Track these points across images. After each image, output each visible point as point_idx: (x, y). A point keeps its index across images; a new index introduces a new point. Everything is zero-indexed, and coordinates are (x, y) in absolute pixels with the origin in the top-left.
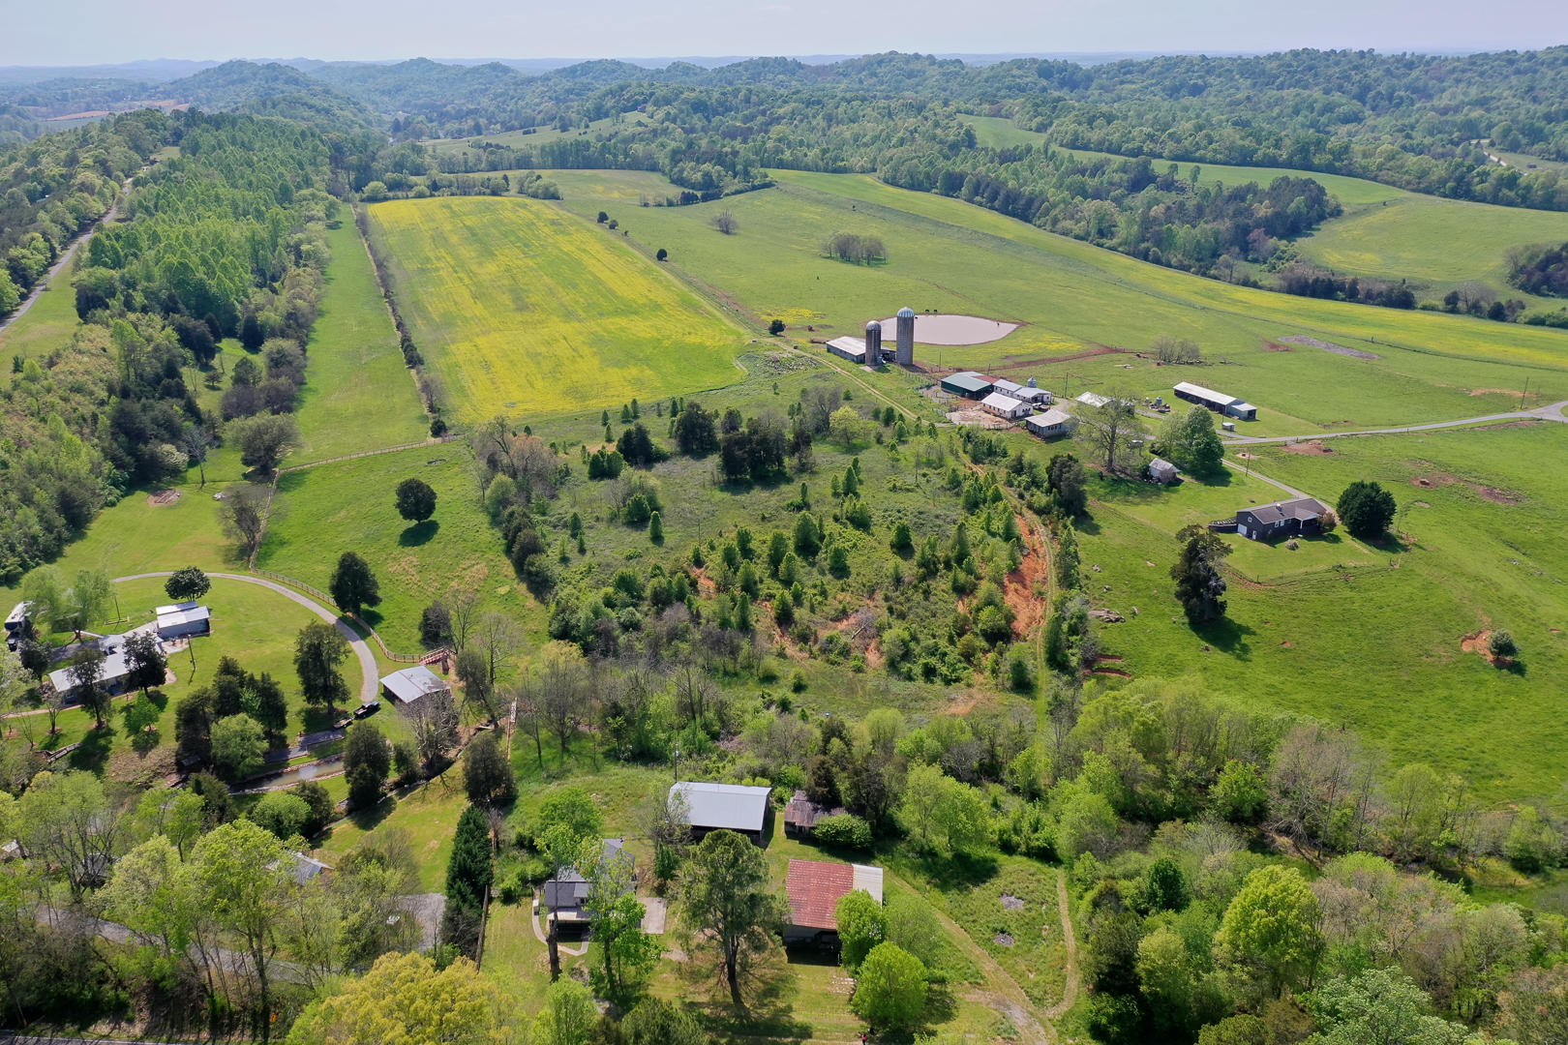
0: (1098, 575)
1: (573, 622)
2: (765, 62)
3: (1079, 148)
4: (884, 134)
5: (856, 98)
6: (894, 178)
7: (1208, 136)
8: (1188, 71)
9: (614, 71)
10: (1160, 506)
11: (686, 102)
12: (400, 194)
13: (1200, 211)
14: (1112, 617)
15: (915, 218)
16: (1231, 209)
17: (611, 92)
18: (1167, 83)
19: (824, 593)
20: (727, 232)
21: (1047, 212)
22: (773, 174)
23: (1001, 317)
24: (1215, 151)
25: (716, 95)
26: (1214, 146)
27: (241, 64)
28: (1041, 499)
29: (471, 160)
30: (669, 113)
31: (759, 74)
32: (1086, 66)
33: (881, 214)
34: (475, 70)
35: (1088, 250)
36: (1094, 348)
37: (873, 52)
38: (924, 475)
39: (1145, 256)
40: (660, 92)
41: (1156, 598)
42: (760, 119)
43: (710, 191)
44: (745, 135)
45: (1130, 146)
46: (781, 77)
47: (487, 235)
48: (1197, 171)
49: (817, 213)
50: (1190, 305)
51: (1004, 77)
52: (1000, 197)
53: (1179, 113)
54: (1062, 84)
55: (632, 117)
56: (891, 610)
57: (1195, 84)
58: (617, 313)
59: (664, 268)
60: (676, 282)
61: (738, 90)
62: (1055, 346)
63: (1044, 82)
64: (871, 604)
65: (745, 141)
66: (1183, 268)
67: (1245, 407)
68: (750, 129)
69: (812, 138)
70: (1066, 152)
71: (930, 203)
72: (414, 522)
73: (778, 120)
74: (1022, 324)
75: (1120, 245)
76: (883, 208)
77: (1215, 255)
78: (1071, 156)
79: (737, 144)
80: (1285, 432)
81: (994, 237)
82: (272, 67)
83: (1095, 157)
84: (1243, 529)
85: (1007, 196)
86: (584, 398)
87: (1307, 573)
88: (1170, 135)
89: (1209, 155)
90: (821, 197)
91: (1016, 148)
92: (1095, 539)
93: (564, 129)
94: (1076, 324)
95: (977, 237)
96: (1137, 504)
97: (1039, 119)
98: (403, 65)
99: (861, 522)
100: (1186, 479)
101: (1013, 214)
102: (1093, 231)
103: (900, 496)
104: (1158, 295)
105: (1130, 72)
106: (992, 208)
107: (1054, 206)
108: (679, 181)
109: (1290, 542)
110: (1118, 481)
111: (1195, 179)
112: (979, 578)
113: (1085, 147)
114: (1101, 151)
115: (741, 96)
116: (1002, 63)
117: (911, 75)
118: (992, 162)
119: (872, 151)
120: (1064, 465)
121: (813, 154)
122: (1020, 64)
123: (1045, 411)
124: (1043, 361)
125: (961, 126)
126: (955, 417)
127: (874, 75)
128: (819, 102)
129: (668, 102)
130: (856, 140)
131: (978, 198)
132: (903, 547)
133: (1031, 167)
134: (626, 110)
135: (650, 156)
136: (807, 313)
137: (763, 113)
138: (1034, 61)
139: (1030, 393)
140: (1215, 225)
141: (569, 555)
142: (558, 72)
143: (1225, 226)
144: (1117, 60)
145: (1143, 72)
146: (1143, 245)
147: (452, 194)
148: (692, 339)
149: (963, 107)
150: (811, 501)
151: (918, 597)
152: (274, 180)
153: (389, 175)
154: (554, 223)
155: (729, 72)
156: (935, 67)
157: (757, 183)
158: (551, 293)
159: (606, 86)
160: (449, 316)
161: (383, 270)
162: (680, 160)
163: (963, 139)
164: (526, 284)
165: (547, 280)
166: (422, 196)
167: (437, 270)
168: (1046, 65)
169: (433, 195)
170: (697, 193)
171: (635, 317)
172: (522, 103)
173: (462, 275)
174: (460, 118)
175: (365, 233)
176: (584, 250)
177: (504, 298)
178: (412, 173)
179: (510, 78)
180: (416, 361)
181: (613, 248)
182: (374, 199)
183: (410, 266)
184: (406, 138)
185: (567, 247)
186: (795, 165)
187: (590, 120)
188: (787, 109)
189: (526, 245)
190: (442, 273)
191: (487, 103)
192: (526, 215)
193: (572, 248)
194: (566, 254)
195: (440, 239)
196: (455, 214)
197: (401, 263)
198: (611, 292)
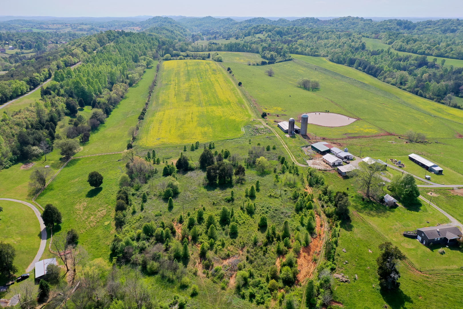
0: (343, 254)
1: (117, 246)
2: (307, 19)
3: (401, 51)
4: (335, 43)
5: (330, 31)
6: (332, 59)
7: (451, 48)
8: (451, 24)
9: (262, 21)
10: (384, 219)
11: (276, 31)
12: (175, 58)
13: (442, 76)
14: (344, 279)
15: (335, 74)
16: (454, 77)
17: (255, 28)
18: (443, 28)
19: (223, 245)
20: (270, 76)
21: (383, 74)
22: (293, 56)
23: (351, 115)
24: (453, 54)
25: (286, 29)
26: (453, 52)
27: (159, 17)
28: (331, 209)
29: (204, 48)
30: (269, 35)
31: (305, 22)
32: (414, 22)
33: (324, 72)
34: (223, 20)
35: (395, 90)
36: (382, 133)
37: (342, 16)
38: (285, 191)
39: (416, 93)
40: (269, 28)
41: (368, 272)
42: (297, 37)
43: (272, 61)
44: (289, 42)
45: (421, 51)
46: (311, 24)
47: (192, 73)
48: (444, 61)
49: (303, 70)
50: (430, 115)
51: (384, 25)
52: (367, 68)
53: (444, 39)
54: (405, 28)
55: (257, 36)
56: (247, 259)
57: (453, 29)
58: (216, 104)
59: (239, 89)
60: (240, 94)
62: (367, 130)
63: (398, 27)
64: (241, 253)
65: (288, 45)
66: (432, 99)
67: (438, 169)
68: (292, 40)
69: (311, 44)
70: (396, 52)
71: (343, 69)
72: (94, 188)
73: (302, 38)
74: (358, 119)
75: (408, 88)
76: (326, 70)
77: (445, 94)
78: (397, 54)
80: (454, 182)
81: (361, 83)
82: (166, 18)
83: (406, 54)
84: (419, 238)
85: (370, 68)
86: (184, 138)
87: (446, 270)
88: (436, 47)
89: (450, 55)
90: (306, 65)
91: (378, 50)
92: (348, 233)
93: (237, 39)
94: (380, 120)
95: (355, 82)
96: (373, 216)
97: (390, 40)
98: (204, 18)
99: (251, 212)
100: (400, 205)
101: (371, 74)
102: (399, 82)
103: (271, 200)
104: (418, 110)
105: (430, 24)
106: (364, 72)
107: (385, 72)
108: (264, 57)
109: (441, 250)
110: (370, 202)
111: (443, 64)
112: (289, 247)
113: (404, 51)
114: (410, 52)
115: (293, 30)
116: (385, 21)
117: (353, 24)
118: (368, 55)
119: (329, 49)
120: (341, 197)
121: (308, 50)
122: (391, 21)
123: (348, 163)
124: (359, 137)
125: (361, 42)
126: (310, 162)
127: (342, 23)
128: (318, 32)
129: (270, 31)
130: (325, 45)
131: (360, 68)
132: (263, 227)
133: (382, 57)
134: (257, 34)
135: (257, 48)
136: (280, 109)
137: (299, 35)
138: (396, 20)
139: (343, 154)
140: (447, 83)
141: (136, 210)
142: (246, 21)
143: (451, 83)
144: (426, 20)
145: (435, 24)
146: (416, 89)
147: (191, 59)
148: (233, 118)
149: (366, 35)
150: (235, 198)
151: (261, 253)
152: (134, 53)
153: (175, 52)
154: (214, 70)
155: (296, 22)
156: (362, 21)
157: (287, 59)
158: (199, 95)
159: (255, 25)
160: (164, 102)
161: (154, 83)
162: (265, 50)
163: (361, 46)
164: (193, 92)
165: (200, 91)
166: (181, 59)
167: (171, 84)
168: (400, 21)
169: (184, 59)
170: (267, 61)
171: (220, 107)
172: (231, 30)
173: (176, 87)
174: (212, 34)
175: (158, 71)
176: (217, 81)
177: (184, 97)
178: (182, 51)
179: (231, 23)
180: (141, 118)
181: (227, 80)
182: (167, 59)
183: (164, 82)
184: (194, 40)
185: (213, 79)
186: (301, 53)
187: (245, 36)
188: (307, 34)
189: (201, 78)
190: (171, 86)
191: (222, 30)
192: (207, 67)
193: (214, 79)
194: (211, 82)
195: (178, 74)
196: (187, 66)
197: (162, 81)
198: (217, 96)
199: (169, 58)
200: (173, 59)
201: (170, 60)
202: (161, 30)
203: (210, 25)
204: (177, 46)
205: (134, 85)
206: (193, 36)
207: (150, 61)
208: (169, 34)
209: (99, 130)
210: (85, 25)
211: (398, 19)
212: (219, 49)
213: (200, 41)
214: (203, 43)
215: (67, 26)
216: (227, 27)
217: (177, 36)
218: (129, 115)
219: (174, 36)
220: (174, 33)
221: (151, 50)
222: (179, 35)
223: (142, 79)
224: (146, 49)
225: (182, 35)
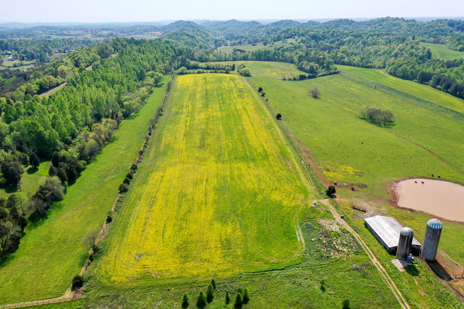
2: (341, 21)
4: (389, 50)
5: (375, 35)
6: (395, 73)
9: (290, 24)
11: (310, 36)
12: (192, 71)
15: (406, 96)
17: (284, 31)
20: (316, 98)
22: (340, 67)
25: (321, 33)
27: (182, 21)
29: (227, 57)
30: (302, 40)
31: (338, 25)
33: (389, 92)
34: (248, 23)
40: (301, 32)
42: (337, 42)
43: (313, 74)
44: (329, 49)
46: (346, 26)
47: (211, 95)
49: (357, 89)
52: (452, 88)
54: (459, 29)
55: (289, 41)
59: (278, 125)
60: (282, 136)
61: (330, 31)
63: (451, 28)
65: (329, 53)
68: (332, 47)
69: (356, 51)
71: (414, 87)
73: (343, 44)
76: (390, 89)
79: (326, 53)
81: (452, 111)
82: (188, 22)
85: (456, 87)
90: (360, 80)
93: (265, 44)
95: (441, 109)
101: (459, 96)
106: (447, 92)
108: (301, 69)
115: (330, 33)
116: (433, 21)
117: (395, 25)
118: (443, 67)
119: (383, 58)
121: (357, 59)
122: (440, 21)
125: (424, 48)
127: (381, 25)
128: (360, 36)
129: (303, 35)
130: (376, 53)
131: (439, 86)
134: (287, 38)
135: (291, 57)
136: (351, 170)
137: (338, 40)
138: (446, 20)
142: (272, 24)
147: (211, 72)
148: (276, 197)
149: (422, 39)
152: (139, 68)
153: (192, 63)
154: (240, 91)
155: (328, 24)
156: (405, 22)
157: (332, 71)
158: (219, 138)
159: (284, 29)
160: (168, 147)
161: (160, 112)
162: (302, 60)
163: (426, 55)
164: (211, 129)
165: (221, 128)
166: (199, 73)
167: (181, 114)
168: (452, 21)
169: (203, 72)
170: (307, 75)
171: (252, 165)
172: (257, 34)
173: (189, 119)
174: (236, 39)
175: (168, 90)
176: (245, 109)
177: (197, 138)
178: (202, 61)
179: (257, 26)
180: (123, 190)
181: (258, 108)
182: (182, 73)
183: (174, 110)
184: (216, 46)
185: (239, 107)
186: (349, 64)
187: (275, 41)
188: (347, 39)
189: (223, 103)
190: (182, 116)
191: (247, 34)
192: (232, 84)
193: (241, 107)
194: (237, 111)
195: (193, 95)
196: (206, 83)
197: (171, 108)
198: (247, 140)
199: (185, 72)
200: (190, 73)
201: (186, 73)
202: (181, 36)
203: (235, 29)
204: (197, 55)
205: (132, 114)
206: (216, 41)
207: (160, 78)
208: (189, 40)
209: (47, 218)
210: (106, 30)
211: (449, 19)
212: (245, 58)
213: (223, 47)
214: (226, 50)
215: (88, 32)
216: (253, 31)
217: (198, 42)
218: (110, 177)
219: (195, 42)
220: (195, 38)
221: (163, 62)
222: (200, 40)
223: (146, 103)
224: (157, 60)
225: (203, 40)
